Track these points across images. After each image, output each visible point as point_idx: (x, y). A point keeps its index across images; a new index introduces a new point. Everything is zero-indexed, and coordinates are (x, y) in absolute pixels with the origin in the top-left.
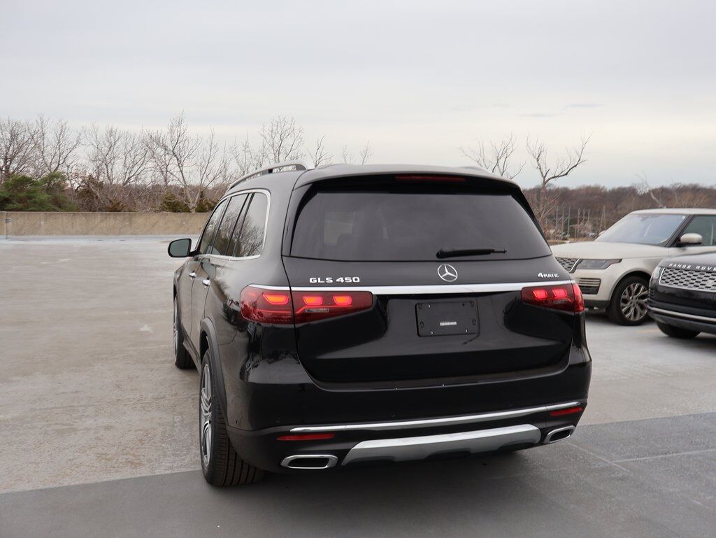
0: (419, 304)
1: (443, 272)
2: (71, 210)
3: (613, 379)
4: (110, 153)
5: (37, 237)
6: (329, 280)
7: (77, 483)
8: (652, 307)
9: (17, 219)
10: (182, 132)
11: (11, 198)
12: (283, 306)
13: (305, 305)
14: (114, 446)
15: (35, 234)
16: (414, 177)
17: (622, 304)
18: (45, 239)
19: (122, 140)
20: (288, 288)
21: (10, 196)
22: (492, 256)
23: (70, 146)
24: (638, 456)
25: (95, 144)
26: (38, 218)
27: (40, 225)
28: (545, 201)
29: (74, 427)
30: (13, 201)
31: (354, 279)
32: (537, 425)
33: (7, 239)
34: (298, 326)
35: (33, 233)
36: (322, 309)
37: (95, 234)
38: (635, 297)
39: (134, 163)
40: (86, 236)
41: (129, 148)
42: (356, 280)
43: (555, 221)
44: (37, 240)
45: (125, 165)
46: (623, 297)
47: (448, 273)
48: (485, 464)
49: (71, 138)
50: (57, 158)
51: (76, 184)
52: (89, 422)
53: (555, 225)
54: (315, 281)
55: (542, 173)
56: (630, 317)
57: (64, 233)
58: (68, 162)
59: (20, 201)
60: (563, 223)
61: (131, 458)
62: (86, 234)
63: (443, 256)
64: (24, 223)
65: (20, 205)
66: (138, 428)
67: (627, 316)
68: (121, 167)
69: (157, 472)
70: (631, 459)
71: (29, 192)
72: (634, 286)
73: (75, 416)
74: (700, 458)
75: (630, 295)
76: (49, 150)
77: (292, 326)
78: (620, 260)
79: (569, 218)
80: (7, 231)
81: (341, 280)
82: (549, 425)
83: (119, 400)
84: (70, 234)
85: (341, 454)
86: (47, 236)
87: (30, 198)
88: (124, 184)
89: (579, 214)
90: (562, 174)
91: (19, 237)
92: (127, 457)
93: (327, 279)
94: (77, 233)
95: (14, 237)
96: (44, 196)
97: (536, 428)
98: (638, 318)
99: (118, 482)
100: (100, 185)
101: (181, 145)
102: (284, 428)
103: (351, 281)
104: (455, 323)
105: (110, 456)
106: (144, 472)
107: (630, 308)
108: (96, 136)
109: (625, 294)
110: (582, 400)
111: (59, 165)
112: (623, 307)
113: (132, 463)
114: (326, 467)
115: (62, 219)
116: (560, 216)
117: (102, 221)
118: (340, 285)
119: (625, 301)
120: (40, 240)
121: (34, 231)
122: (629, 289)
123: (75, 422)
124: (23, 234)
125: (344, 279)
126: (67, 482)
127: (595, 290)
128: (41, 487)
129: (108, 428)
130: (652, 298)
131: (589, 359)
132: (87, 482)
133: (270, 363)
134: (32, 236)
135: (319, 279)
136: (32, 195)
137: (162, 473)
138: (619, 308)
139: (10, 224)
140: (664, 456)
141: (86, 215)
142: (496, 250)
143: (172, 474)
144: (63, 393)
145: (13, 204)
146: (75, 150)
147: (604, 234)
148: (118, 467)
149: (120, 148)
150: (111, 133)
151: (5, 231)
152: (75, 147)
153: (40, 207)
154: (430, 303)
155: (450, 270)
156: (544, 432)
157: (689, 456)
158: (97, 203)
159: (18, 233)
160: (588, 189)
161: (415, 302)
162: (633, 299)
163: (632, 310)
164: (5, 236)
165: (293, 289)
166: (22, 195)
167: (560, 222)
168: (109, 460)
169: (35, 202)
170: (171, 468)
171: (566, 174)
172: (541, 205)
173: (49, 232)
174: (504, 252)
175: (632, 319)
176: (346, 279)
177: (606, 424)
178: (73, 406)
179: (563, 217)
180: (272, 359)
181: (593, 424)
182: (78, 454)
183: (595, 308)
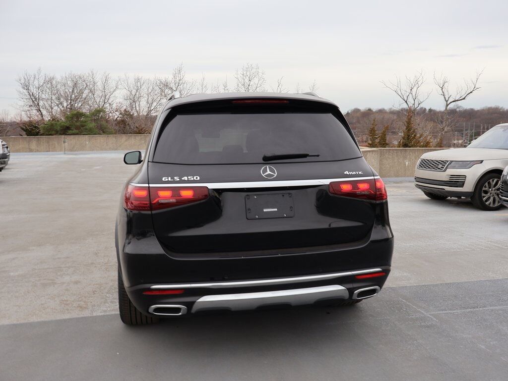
0: (247, 195)
1: (265, 171)
2: (111, 133)
3: (458, 250)
4: (137, 94)
5: (84, 152)
6: (177, 179)
7: (39, 320)
8: (502, 196)
9: (71, 140)
10: (182, 77)
11: (70, 127)
12: (144, 198)
13: (159, 197)
14: (75, 295)
15: (83, 151)
16: (246, 101)
17: (483, 194)
18: (89, 154)
19: (145, 84)
20: (147, 185)
21: (70, 125)
22: (308, 159)
23: (112, 90)
24: (451, 310)
25: (127, 88)
26: (84, 139)
27: (86, 144)
28: (447, 119)
29: (55, 281)
30: (72, 129)
31: (195, 177)
32: (345, 285)
33: (64, 154)
34: (154, 212)
35: (81, 150)
36: (171, 200)
37: (122, 149)
38: (494, 189)
39: (153, 101)
40: (116, 151)
41: (150, 91)
42: (197, 178)
43: (463, 134)
44: (84, 154)
45: (148, 102)
46: (484, 189)
47: (269, 172)
48: (328, 313)
49: (112, 84)
50: (103, 98)
51: (116, 116)
52: (67, 279)
53: (463, 137)
54: (167, 180)
55: (445, 99)
56: (490, 204)
57: (102, 149)
58: (110, 101)
59: (77, 128)
60: (469, 135)
61: (82, 303)
62: (116, 149)
63: (268, 160)
64: (76, 143)
65: (77, 131)
66: (97, 283)
67: (487, 203)
68: (145, 103)
69: (95, 314)
70: (444, 312)
71: (82, 122)
72: (493, 181)
73: (59, 274)
74: (501, 312)
75: (490, 188)
76: (98, 93)
77: (149, 212)
78: (482, 161)
79: (474, 131)
80: (65, 149)
81: (186, 178)
82: (355, 285)
83: (93, 263)
84: (106, 150)
85: (190, 305)
86: (91, 152)
87: (83, 126)
88: (147, 115)
89: (482, 128)
90: (461, 98)
91: (72, 153)
92: (79, 303)
93: (175, 178)
94: (110, 149)
95: (70, 152)
96: (92, 125)
97: (344, 288)
98: (497, 205)
99: (65, 320)
100: (131, 116)
101: (181, 86)
102: (147, 286)
103: (192, 179)
104: (276, 210)
105: (69, 302)
106: (86, 313)
107: (489, 198)
108: (128, 82)
109: (485, 187)
110: (384, 267)
111: (105, 103)
112: (484, 197)
113: (81, 307)
114: (180, 314)
115: (101, 139)
116: (466, 130)
117: (126, 141)
118: (185, 182)
119: (486, 192)
120: (86, 154)
121: (82, 148)
122: (489, 183)
123: (57, 278)
124: (75, 151)
125: (188, 178)
126: (34, 319)
127: (462, 184)
128: (15, 322)
129: (76, 283)
130: (502, 190)
131: (391, 236)
132: (46, 320)
133: (138, 240)
134: (81, 152)
135: (170, 178)
136: (84, 124)
137: (98, 315)
138: (481, 198)
139: (66, 144)
140: (472, 310)
141: (115, 137)
142: (310, 154)
143: (104, 316)
144: (58, 258)
145: (72, 130)
146: (115, 93)
147: (474, 142)
148: (71, 310)
149: (144, 91)
150: (138, 80)
151: (63, 149)
152: (115, 90)
153: (90, 132)
154: (255, 195)
155: (271, 170)
156: (351, 291)
157: (492, 310)
158: (129, 128)
159: (72, 150)
160: (490, 109)
161: (245, 194)
162: (492, 191)
163: (492, 199)
164: (63, 152)
165: (151, 185)
166: (78, 124)
167: (466, 135)
168: (66, 304)
169: (86, 129)
170: (105, 311)
171: (464, 99)
172: (444, 122)
173: (92, 149)
174: (318, 156)
175: (491, 206)
176: (189, 177)
177: (436, 285)
178: (61, 267)
179: (469, 130)
180: (140, 237)
181: (426, 284)
182: (50, 300)
183: (462, 197)
